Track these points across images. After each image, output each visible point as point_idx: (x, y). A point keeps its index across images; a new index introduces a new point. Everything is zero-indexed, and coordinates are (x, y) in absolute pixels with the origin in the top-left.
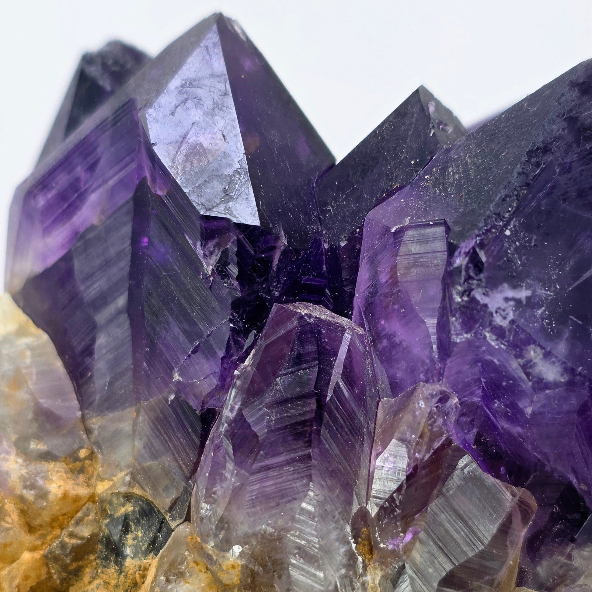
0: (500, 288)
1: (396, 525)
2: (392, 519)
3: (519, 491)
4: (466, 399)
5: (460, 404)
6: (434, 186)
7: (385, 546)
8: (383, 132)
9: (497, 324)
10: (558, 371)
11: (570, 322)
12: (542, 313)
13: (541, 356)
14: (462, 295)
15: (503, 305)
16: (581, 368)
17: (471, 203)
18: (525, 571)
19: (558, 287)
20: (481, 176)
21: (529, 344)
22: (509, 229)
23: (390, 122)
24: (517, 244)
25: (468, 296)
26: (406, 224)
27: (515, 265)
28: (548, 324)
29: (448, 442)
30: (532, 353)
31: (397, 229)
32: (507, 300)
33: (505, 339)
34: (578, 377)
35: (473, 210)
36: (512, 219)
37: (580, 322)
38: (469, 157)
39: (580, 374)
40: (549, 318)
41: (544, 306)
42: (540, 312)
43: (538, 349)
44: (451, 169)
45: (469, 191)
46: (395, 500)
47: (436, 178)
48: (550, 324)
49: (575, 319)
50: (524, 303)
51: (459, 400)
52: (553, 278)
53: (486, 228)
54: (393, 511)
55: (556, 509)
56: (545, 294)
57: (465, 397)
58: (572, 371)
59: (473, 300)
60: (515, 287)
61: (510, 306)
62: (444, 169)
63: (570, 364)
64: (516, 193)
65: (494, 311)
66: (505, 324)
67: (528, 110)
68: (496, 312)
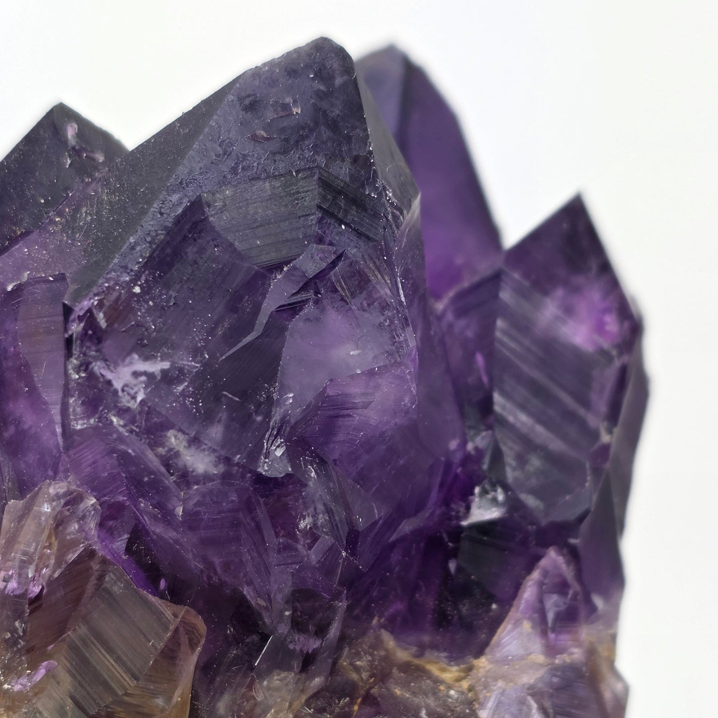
0: (127, 360)
1: (21, 660)
2: (16, 653)
3: (182, 610)
4: (106, 498)
5: (100, 506)
6: (63, 231)
7: (10, 687)
8: (12, 163)
9: (124, 406)
10: (210, 461)
11: (223, 399)
12: (183, 390)
13: (185, 443)
14: (78, 370)
15: (132, 381)
16: (238, 456)
17: (97, 253)
18: (198, 709)
19: (207, 357)
20: (114, 218)
21: (168, 429)
22: (139, 286)
23: (21, 150)
24: (151, 303)
25: (85, 371)
26: (24, 281)
27: (147, 330)
28: (192, 403)
29: (90, 554)
30: (173, 440)
31: (15, 286)
32: (136, 374)
33: (136, 424)
34: (236, 468)
35: (96, 262)
36: (144, 272)
37: (237, 399)
38: (107, 193)
39: (238, 464)
40: (193, 395)
41: (186, 381)
42: (180, 388)
43: (180, 436)
44: (84, 209)
45: (98, 238)
46: (18, 629)
47: (67, 220)
48: (196, 402)
49: (230, 396)
50: (159, 378)
51: (98, 500)
52: (199, 345)
53: (107, 285)
54: (16, 643)
55: (230, 631)
56: (188, 366)
57: (105, 496)
58: (227, 461)
59: (92, 376)
60: (146, 358)
61: (141, 382)
62: (77, 210)
63: (223, 453)
64: (149, 239)
65: (119, 389)
66: (134, 405)
67: (179, 132)
68: (123, 390)
